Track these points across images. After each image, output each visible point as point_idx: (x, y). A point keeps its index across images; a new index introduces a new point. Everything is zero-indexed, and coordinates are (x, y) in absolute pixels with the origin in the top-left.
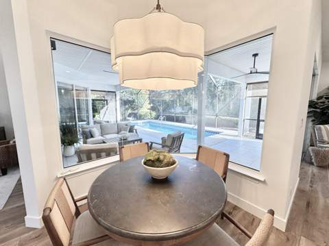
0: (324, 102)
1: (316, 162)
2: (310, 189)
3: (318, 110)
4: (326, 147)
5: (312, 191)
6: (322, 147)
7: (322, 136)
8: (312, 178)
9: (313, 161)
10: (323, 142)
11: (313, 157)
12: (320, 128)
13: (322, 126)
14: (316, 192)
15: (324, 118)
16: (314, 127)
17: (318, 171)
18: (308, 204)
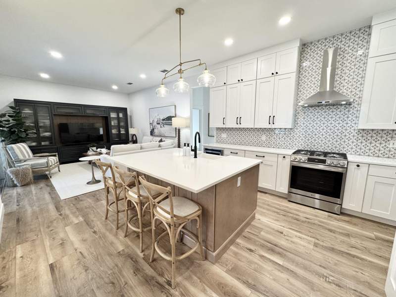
0: (8, 121)
1: (19, 183)
2: (18, 207)
3: (5, 129)
4: (23, 165)
5: (20, 208)
6: (19, 166)
7: (17, 156)
8: (17, 198)
9: (15, 182)
10: (20, 161)
11: (14, 179)
12: (12, 148)
13: (13, 145)
14: (24, 207)
15: (14, 137)
16: (6, 147)
17: (22, 190)
18: (18, 221)
